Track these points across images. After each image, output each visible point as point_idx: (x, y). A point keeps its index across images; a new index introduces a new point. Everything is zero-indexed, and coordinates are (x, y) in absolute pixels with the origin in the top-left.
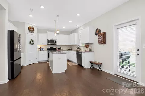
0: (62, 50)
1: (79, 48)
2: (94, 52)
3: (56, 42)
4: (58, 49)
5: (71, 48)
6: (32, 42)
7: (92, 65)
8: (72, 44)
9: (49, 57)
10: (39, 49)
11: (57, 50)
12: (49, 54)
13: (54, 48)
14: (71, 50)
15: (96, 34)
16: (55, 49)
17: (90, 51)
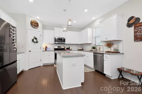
0: (71, 50)
1: (94, 48)
2: (123, 54)
3: (64, 40)
4: (67, 49)
5: (82, 48)
6: (35, 40)
7: (121, 74)
8: (84, 43)
9: (56, 58)
10: (45, 49)
11: (65, 50)
12: (56, 55)
13: (62, 47)
14: (82, 50)
15: (129, 25)
16: (63, 49)
17: (117, 52)
